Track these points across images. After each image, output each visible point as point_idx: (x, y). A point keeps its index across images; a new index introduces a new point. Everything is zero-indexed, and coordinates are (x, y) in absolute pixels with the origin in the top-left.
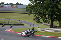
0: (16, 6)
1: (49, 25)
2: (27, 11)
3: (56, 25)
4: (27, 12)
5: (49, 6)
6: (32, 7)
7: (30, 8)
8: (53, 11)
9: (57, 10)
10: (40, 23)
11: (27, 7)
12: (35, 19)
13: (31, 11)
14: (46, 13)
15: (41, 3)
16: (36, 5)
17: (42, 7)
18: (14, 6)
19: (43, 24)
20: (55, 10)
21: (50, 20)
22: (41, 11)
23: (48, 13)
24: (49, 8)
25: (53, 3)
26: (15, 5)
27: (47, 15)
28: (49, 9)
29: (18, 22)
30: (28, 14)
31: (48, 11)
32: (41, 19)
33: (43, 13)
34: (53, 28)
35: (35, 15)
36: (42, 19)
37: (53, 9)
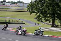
1: (51, 24)
2: (29, 9)
4: (29, 11)
5: (51, 5)
6: (34, 5)
7: (32, 6)
8: (54, 9)
9: (59, 9)
14: (48, 12)
16: (38, 4)
17: (44, 5)
18: (16, 4)
20: (57, 9)
21: (51, 19)
22: (43, 9)
23: (49, 12)
25: (55, 2)
28: (51, 8)
31: (50, 10)
32: (42, 17)
33: (45, 11)
34: (54, 27)
35: (37, 14)
36: (44, 18)
37: (54, 8)
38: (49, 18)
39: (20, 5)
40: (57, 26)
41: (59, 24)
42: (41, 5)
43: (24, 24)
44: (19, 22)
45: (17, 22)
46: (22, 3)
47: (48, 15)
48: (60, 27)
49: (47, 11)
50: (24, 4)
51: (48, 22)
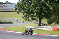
0: (5, 5)
1: (38, 23)
2: (16, 9)
3: (45, 23)
4: (16, 11)
5: (37, 5)
6: (21, 5)
7: (19, 6)
9: (45, 8)
10: (29, 21)
11: (16, 6)
12: (24, 17)
13: (20, 10)
15: (30, 1)
17: (30, 5)
18: (4, 5)
19: (32, 22)
20: (43, 8)
21: (38, 18)
22: (30, 9)
24: (37, 7)
25: (41, 2)
26: (5, 3)
27: (35, 13)
29: (8, 21)
30: (17, 13)
33: (32, 11)
35: (24, 14)
36: (31, 17)
37: (41, 8)
38: (36, 18)
39: (8, 5)
40: (44, 25)
41: (46, 23)
42: (28, 5)
43: (12, 23)
44: (7, 22)
45: (5, 22)
46: (10, 3)
47: (35, 15)
48: (47, 26)
49: (34, 11)
50: (12, 4)
51: (35, 21)
